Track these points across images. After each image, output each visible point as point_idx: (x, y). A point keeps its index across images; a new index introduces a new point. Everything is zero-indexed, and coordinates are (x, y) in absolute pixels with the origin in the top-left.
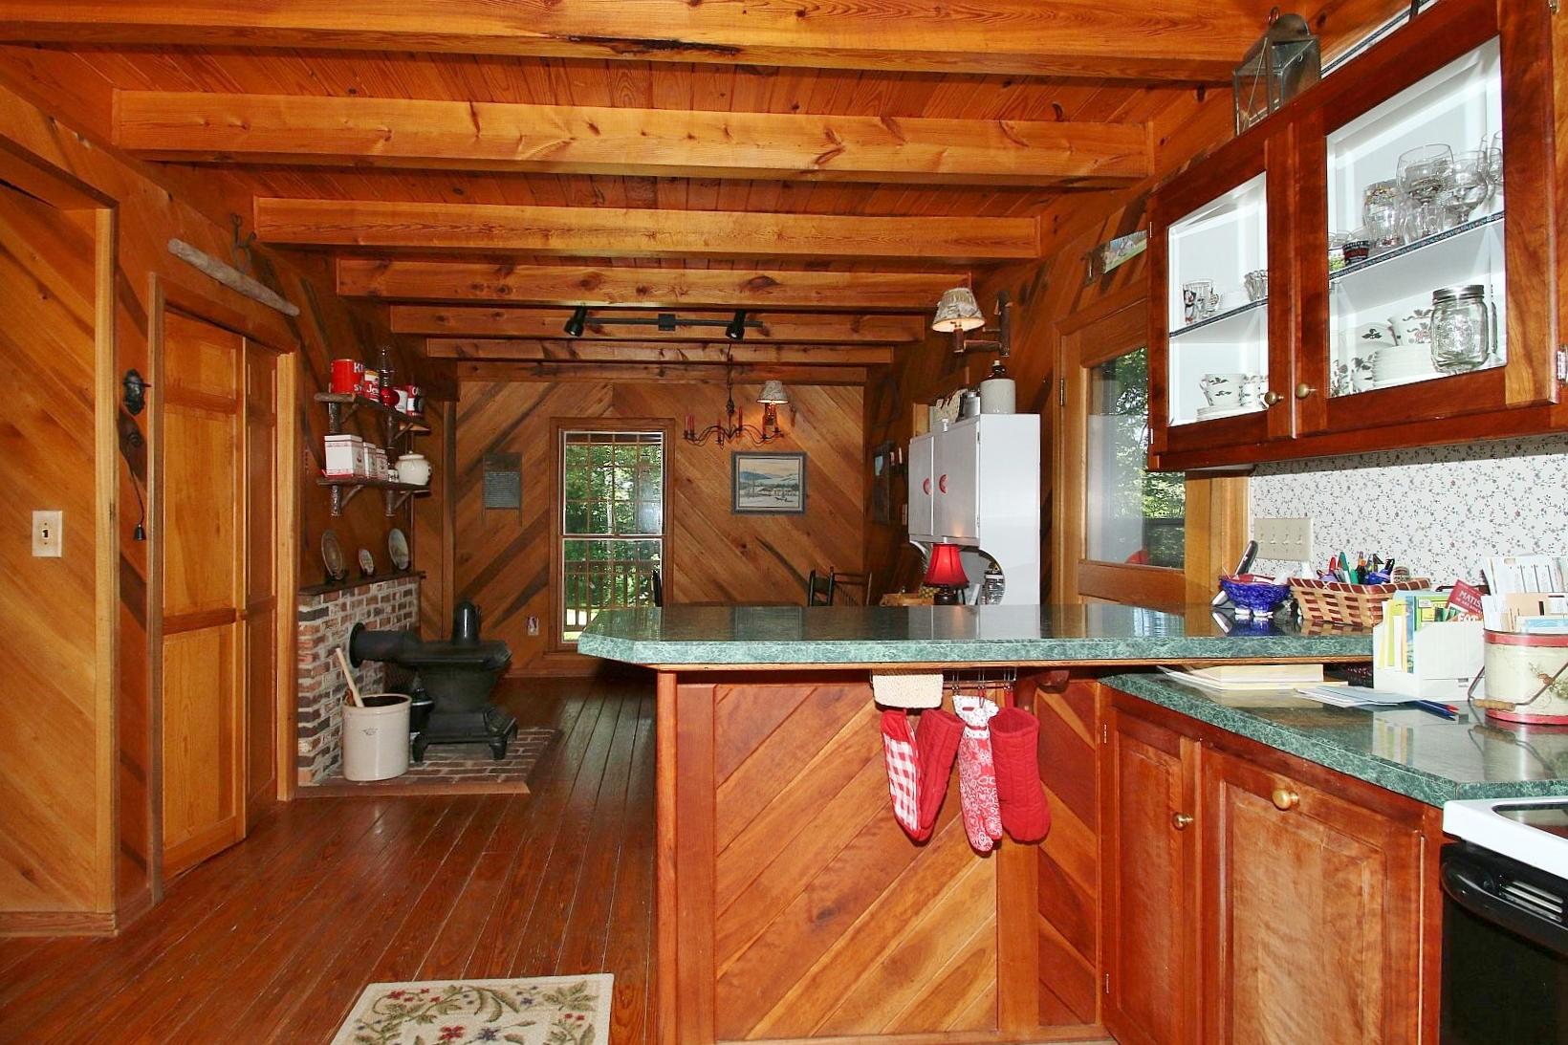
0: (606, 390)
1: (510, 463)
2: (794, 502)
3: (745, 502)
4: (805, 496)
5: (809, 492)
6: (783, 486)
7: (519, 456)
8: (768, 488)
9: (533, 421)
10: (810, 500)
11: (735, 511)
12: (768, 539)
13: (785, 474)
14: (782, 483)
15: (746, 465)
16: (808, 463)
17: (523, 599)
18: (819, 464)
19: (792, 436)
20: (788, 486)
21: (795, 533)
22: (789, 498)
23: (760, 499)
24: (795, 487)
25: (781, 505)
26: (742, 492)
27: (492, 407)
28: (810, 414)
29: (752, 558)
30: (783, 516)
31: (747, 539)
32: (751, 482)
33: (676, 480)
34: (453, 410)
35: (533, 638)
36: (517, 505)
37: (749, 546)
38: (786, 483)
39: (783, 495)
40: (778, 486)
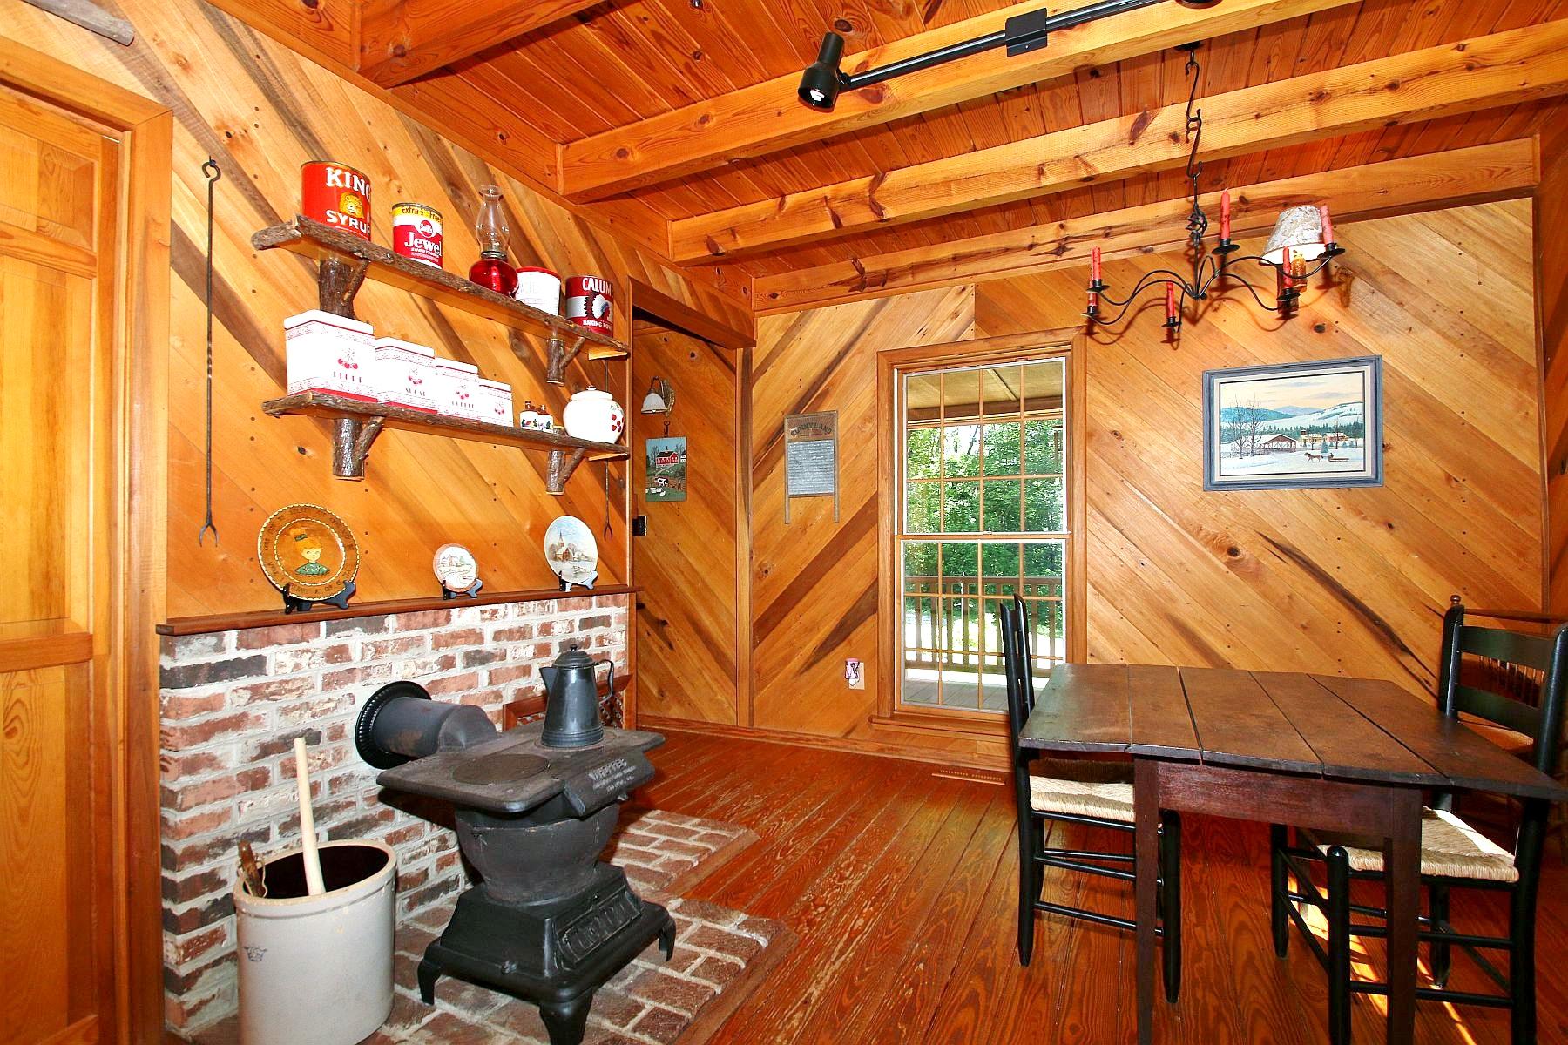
0: (964, 295)
1: (822, 429)
2: (1355, 459)
3: (1232, 465)
4: (1381, 447)
5: (1389, 436)
6: (1323, 430)
7: (832, 416)
8: (1286, 439)
9: (853, 363)
10: (1392, 455)
11: (1212, 485)
12: (1290, 537)
13: (1328, 405)
14: (1320, 424)
15: (1233, 395)
16: (1385, 380)
17: (841, 633)
18: (1417, 380)
19: (1345, 326)
20: (1337, 430)
21: (1353, 523)
22: (1338, 453)
23: (1266, 458)
24: (1356, 430)
25: (1321, 468)
26: (1226, 448)
27: (798, 348)
28: (1386, 279)
29: (1254, 575)
30: (1324, 492)
31: (1242, 541)
32: (1247, 427)
33: (1089, 435)
34: (747, 360)
35: (857, 692)
36: (831, 490)
37: (1244, 552)
38: (1331, 423)
39: (1325, 448)
40: (1310, 430)
